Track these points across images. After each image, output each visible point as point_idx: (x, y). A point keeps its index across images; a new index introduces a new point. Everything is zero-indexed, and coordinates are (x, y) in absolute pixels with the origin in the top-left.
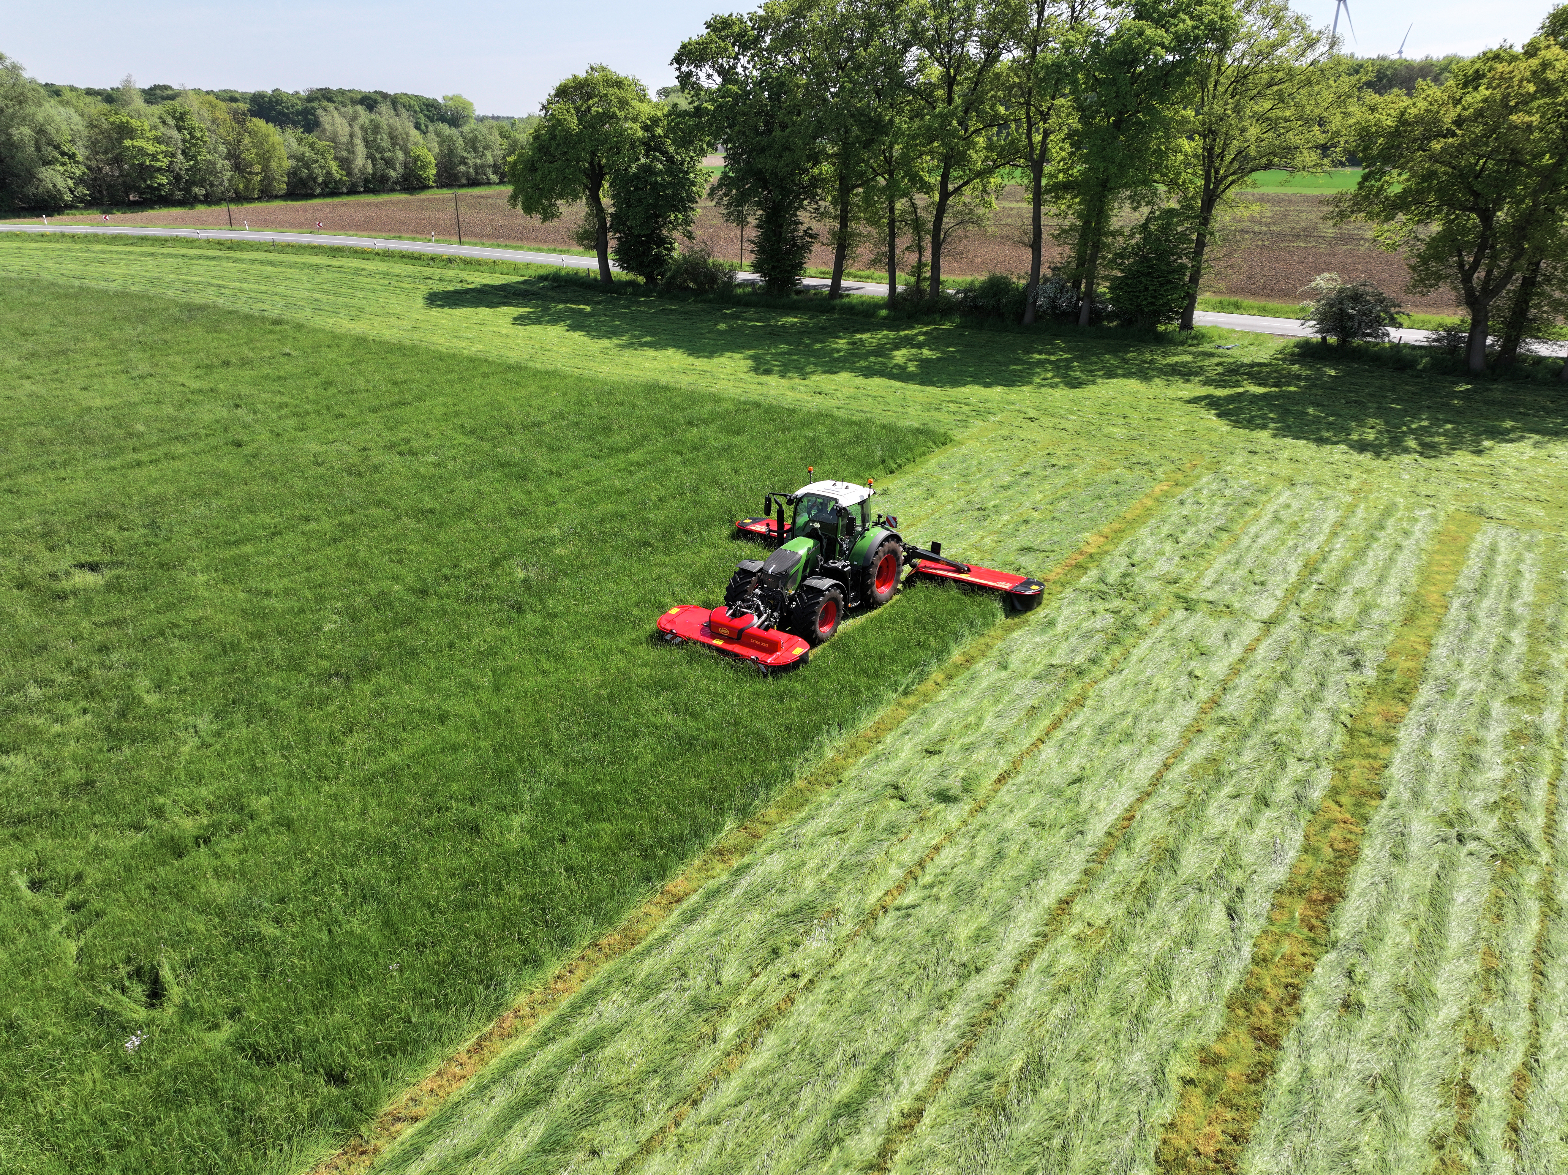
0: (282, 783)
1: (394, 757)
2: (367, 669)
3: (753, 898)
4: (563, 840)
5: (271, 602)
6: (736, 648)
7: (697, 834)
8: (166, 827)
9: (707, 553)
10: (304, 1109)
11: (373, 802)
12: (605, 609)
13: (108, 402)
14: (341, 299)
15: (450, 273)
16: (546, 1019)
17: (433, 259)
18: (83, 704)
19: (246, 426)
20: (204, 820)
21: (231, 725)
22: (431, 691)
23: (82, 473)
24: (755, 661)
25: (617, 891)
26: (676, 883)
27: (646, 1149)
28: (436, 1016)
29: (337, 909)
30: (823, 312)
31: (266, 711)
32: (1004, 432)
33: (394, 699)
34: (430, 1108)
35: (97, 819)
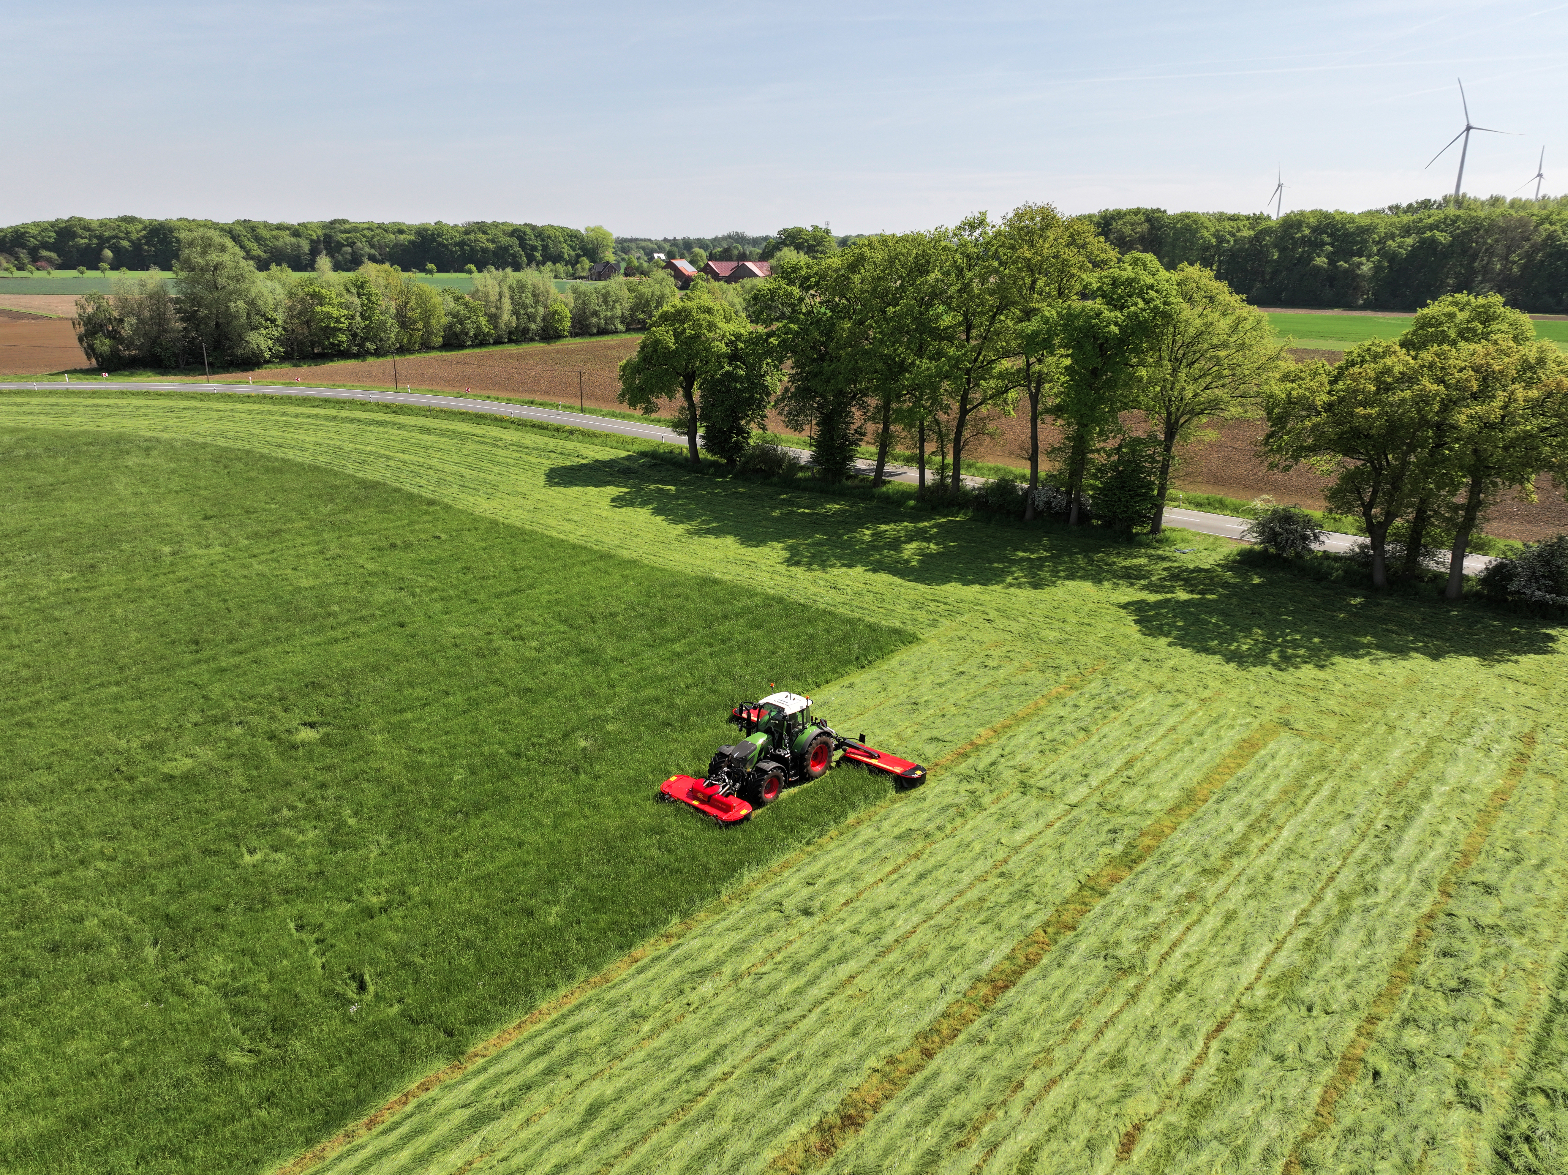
0: (427, 880)
1: (490, 867)
2: (479, 808)
3: (677, 962)
4: (578, 923)
5: (422, 758)
6: (707, 808)
7: (654, 925)
8: (364, 901)
9: (710, 732)
10: (433, 1044)
11: (476, 894)
12: (631, 773)
13: (311, 582)
14: (482, 475)
15: (570, 445)
16: (554, 1016)
17: (557, 430)
18: (314, 823)
19: (408, 608)
20: (384, 898)
21: (398, 842)
22: (515, 827)
23: (298, 649)
24: (717, 817)
25: (602, 953)
26: (637, 952)
27: (593, 1077)
28: (500, 1009)
29: (454, 952)
30: (863, 500)
31: (418, 834)
32: (962, 633)
33: (492, 830)
34: (493, 1052)
35: (328, 894)
